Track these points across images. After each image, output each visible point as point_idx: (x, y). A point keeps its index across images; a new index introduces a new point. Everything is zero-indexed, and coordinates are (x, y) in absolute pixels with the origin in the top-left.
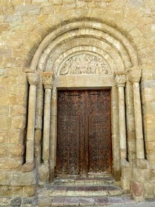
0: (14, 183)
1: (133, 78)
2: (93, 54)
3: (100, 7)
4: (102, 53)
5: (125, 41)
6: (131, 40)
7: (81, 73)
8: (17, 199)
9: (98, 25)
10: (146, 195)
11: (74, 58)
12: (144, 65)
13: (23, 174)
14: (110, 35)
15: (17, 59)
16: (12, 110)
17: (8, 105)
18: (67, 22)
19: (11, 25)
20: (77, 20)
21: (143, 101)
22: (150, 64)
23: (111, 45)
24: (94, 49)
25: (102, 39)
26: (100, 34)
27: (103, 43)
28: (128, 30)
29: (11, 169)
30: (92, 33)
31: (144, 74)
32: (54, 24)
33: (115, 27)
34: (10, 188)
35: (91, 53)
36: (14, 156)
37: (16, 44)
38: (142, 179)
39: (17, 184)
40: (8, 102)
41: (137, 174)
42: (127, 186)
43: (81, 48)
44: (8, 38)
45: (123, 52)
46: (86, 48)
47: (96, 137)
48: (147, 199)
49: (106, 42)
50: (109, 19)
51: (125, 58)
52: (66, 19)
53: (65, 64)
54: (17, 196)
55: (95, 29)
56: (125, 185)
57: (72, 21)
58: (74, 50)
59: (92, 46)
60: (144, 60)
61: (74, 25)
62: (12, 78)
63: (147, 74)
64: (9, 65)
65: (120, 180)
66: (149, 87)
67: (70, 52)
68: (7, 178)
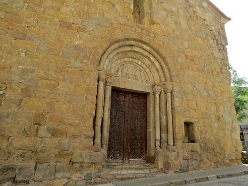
0: (86, 161)
1: (168, 90)
2: (139, 66)
3: (150, 36)
4: (145, 67)
5: (163, 64)
6: (166, 64)
7: (129, 78)
8: (90, 174)
9: (147, 48)
10: (175, 169)
11: (125, 65)
12: (174, 83)
13: (95, 153)
14: (153, 56)
15: (91, 57)
16: (86, 98)
17: (83, 94)
18: (128, 39)
19: (88, 29)
20: (135, 40)
21: (173, 106)
22: (178, 83)
23: (153, 63)
24: (140, 63)
25: (147, 57)
26: (147, 54)
27: (147, 60)
28: (166, 57)
29: (85, 148)
30: (142, 51)
31: (174, 88)
32: (120, 38)
33: (158, 52)
34: (83, 165)
35: (137, 65)
36: (88, 137)
37: (91, 45)
38: (173, 158)
39: (89, 161)
40: (83, 91)
41: (170, 155)
42: (161, 165)
43: (130, 60)
44: (84, 38)
45: (160, 70)
46: (134, 60)
47: (136, 130)
48: (176, 172)
49: (150, 60)
50: (155, 46)
51: (162, 74)
52: (128, 37)
53: (118, 68)
54: (89, 172)
55: (143, 49)
56: (160, 165)
57: (131, 40)
58: (126, 59)
59: (139, 60)
60: (174, 79)
61: (132, 42)
62: (87, 72)
63: (176, 89)
64: (85, 61)
65: (154, 163)
66: (177, 97)
67: (123, 60)
68: (81, 156)
